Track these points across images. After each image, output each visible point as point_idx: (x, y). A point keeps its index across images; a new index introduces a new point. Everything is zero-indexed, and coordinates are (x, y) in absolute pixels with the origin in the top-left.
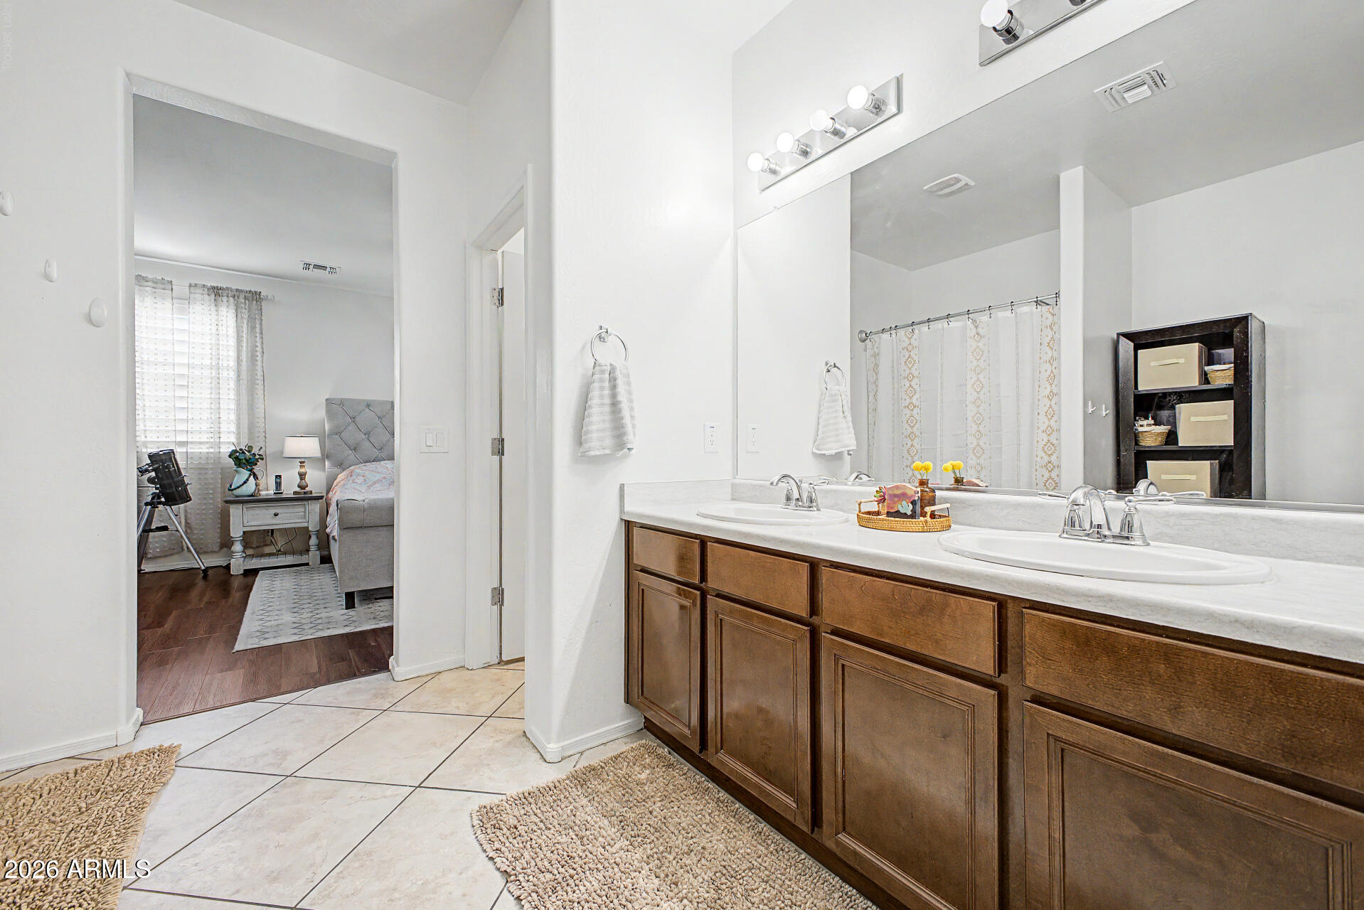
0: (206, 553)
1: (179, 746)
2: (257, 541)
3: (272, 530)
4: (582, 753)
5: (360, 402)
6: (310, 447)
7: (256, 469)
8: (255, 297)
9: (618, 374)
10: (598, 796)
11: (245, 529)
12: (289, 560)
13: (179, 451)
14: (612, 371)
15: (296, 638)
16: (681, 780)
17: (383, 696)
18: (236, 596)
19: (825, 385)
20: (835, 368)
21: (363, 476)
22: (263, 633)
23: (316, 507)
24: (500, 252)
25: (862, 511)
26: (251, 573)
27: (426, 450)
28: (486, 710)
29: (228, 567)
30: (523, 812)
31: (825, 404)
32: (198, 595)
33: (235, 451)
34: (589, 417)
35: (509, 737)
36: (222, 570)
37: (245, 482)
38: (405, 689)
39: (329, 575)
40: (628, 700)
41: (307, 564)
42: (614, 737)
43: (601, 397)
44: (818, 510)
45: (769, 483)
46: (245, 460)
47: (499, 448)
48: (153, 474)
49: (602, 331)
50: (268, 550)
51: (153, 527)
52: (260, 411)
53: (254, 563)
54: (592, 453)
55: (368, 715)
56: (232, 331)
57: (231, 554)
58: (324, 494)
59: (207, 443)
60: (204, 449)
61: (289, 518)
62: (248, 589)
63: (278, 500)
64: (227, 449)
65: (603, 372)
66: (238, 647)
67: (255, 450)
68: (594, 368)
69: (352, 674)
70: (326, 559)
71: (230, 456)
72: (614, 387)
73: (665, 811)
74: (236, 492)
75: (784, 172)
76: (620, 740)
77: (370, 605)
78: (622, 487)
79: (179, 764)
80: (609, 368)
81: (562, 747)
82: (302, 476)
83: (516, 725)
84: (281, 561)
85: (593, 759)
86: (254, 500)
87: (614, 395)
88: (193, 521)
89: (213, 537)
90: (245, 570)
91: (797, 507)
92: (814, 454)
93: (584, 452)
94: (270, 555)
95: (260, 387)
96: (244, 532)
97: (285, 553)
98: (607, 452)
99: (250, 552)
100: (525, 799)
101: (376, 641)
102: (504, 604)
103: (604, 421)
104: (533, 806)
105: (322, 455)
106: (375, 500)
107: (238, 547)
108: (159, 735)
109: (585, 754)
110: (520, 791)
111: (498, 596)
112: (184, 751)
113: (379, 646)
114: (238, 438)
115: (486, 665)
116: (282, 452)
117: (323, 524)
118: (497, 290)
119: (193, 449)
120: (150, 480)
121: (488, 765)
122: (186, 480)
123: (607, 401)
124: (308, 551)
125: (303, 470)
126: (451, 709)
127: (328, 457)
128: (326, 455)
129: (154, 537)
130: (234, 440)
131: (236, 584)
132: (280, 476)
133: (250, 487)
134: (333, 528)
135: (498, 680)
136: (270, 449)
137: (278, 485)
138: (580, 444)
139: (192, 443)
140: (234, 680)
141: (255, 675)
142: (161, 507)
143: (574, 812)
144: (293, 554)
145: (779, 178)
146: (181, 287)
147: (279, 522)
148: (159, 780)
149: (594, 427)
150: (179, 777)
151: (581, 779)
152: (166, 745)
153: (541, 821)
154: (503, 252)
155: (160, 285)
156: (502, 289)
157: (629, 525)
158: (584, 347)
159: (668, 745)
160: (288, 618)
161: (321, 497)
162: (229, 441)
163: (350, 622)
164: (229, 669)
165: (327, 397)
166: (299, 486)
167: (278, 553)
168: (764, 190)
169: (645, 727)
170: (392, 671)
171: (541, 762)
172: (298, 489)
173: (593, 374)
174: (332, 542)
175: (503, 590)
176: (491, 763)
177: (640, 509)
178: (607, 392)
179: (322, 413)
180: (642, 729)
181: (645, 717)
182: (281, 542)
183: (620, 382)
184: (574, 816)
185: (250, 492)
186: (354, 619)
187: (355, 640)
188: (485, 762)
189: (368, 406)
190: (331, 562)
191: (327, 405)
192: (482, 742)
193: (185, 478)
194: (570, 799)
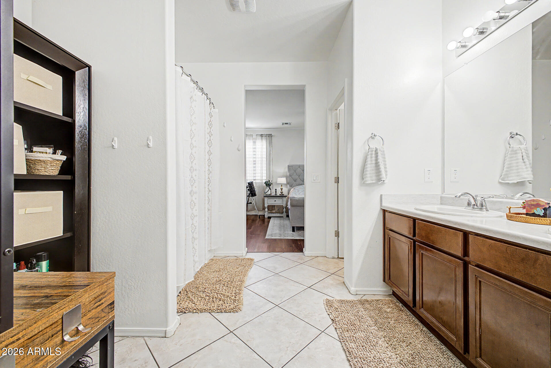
0: (260, 211)
1: (254, 259)
2: (271, 208)
3: (274, 205)
4: (364, 295)
5: (297, 165)
6: (283, 180)
7: (271, 187)
8: (270, 136)
9: (379, 151)
10: (368, 310)
11: (268, 205)
12: (278, 215)
13: (254, 182)
14: (376, 150)
15: (279, 238)
16: (404, 317)
17: (301, 259)
18: (266, 223)
19: (509, 146)
20: (518, 135)
21: (298, 190)
22: (272, 235)
23: (285, 199)
24: (338, 110)
25: (511, 212)
26: (269, 218)
27: (314, 181)
28: (332, 271)
29: (264, 215)
30: (340, 305)
31: (508, 156)
32: (258, 222)
33: (266, 182)
34: (366, 168)
35: (338, 282)
36: (263, 216)
37: (268, 191)
38: (307, 259)
39: (288, 221)
40: (384, 281)
41: (283, 217)
42: (379, 293)
43: (371, 161)
44: (487, 210)
45: (454, 196)
46: (268, 184)
47: (337, 180)
48: (249, 188)
49: (373, 135)
50: (274, 211)
51: (249, 202)
52: (271, 170)
53: (271, 215)
54: (367, 182)
55: (296, 264)
56: (265, 147)
57: (265, 212)
58: (287, 195)
59: (260, 179)
60: (259, 181)
61: (278, 202)
62: (269, 222)
63: (276, 196)
64: (264, 181)
65: (372, 151)
66: (266, 237)
67: (270, 182)
68: (369, 149)
69: (293, 252)
70: (288, 216)
71: (265, 183)
72: (377, 157)
73: (395, 324)
74: (266, 194)
75: (470, 45)
76: (381, 295)
77: (299, 232)
78: (381, 196)
79: (254, 263)
80: (374, 149)
81: (357, 290)
82: (282, 189)
83: (341, 279)
84: (276, 215)
85: (369, 298)
86: (270, 196)
87: (377, 159)
88: (257, 202)
89: (261, 207)
90: (268, 217)
91: (473, 208)
92: (500, 183)
93: (364, 182)
94: (274, 213)
95: (272, 163)
96: (268, 206)
97: (278, 213)
98: (374, 182)
99: (269, 212)
100: (342, 301)
101: (300, 243)
102: (339, 237)
103: (373, 170)
104: (344, 304)
105: (287, 182)
106: (300, 197)
107: (266, 210)
108: (250, 256)
109: (365, 296)
110: (340, 299)
111: (337, 234)
112: (255, 260)
113: (301, 244)
114: (267, 178)
115: (333, 257)
116: (277, 182)
117: (287, 205)
118: (337, 124)
119: (257, 181)
120: (248, 190)
121: (330, 288)
122: (256, 190)
123: (374, 162)
124: (283, 213)
125: (282, 188)
126: (320, 268)
127: (288, 184)
128: (288, 183)
129: (249, 205)
130: (266, 179)
131: (266, 220)
132: (276, 189)
133: (269, 193)
134: (289, 206)
135: (337, 263)
136: (274, 181)
137: (276, 192)
138: (363, 179)
139: (257, 179)
140: (265, 246)
141: (270, 245)
142: (250, 197)
143: (358, 311)
144: (279, 213)
145: (468, 48)
146: (254, 136)
147: (276, 203)
148: (250, 266)
149: (368, 173)
150: (254, 267)
151: (362, 302)
152: (252, 258)
153: (346, 310)
154: (339, 110)
155: (250, 136)
156: (339, 123)
157: (384, 211)
158: (365, 142)
159: (402, 303)
160: (278, 231)
161: (287, 196)
162: (265, 179)
163: (293, 236)
164: (264, 243)
165: (288, 165)
166: (281, 193)
167: (276, 213)
168: (459, 56)
169: (393, 294)
170: (304, 253)
171: (349, 293)
172: (281, 194)
173: (368, 152)
174: (289, 210)
175: (339, 232)
176: (331, 288)
177: (389, 205)
178: (374, 159)
179: (287, 170)
180: (391, 294)
181: (393, 290)
182: (276, 209)
183: (379, 154)
184: (358, 313)
185: (269, 194)
186: (294, 235)
187: (295, 241)
188: (330, 287)
189: (299, 167)
190: (289, 217)
191: (288, 168)
192: (329, 281)
193: (255, 190)
194: (357, 307)
